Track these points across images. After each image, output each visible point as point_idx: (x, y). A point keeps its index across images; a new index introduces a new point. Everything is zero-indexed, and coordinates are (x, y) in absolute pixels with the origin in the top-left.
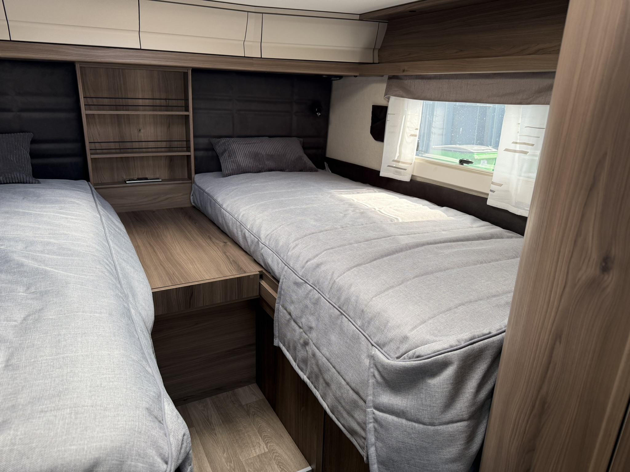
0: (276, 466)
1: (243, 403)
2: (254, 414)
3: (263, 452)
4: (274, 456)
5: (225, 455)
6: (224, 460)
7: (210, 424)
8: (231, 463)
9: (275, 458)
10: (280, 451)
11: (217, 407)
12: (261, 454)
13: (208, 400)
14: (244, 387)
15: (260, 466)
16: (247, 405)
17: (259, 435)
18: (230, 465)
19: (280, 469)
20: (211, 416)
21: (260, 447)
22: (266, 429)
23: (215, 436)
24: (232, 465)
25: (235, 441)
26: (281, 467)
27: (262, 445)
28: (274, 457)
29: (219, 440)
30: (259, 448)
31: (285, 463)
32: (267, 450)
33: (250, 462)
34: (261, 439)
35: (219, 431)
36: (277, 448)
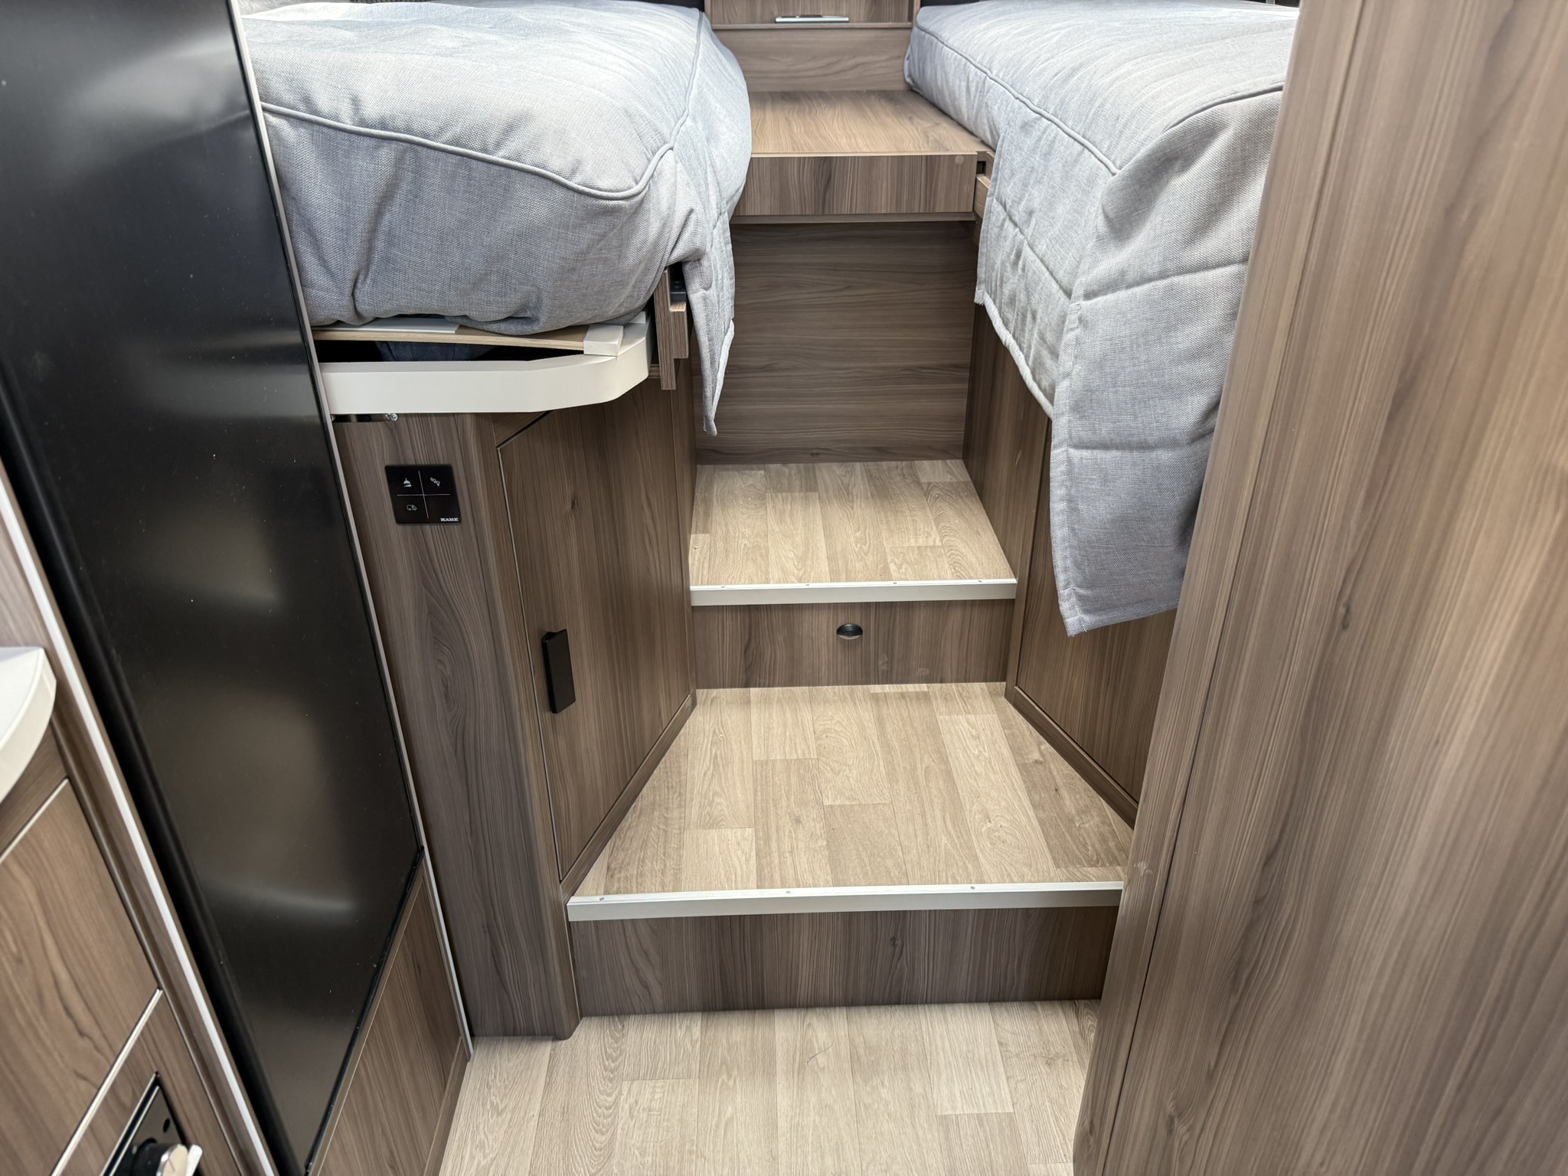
0: (947, 566)
1: (923, 480)
2: (938, 497)
3: (931, 544)
4: (950, 553)
5: (858, 534)
6: (852, 539)
7: (848, 494)
8: (865, 544)
9: (950, 556)
10: (964, 550)
11: (871, 476)
12: (926, 547)
13: (858, 466)
14: (935, 461)
15: (915, 559)
16: (929, 484)
17: (933, 523)
18: (860, 548)
19: (953, 571)
20: (855, 485)
21: (927, 537)
22: (951, 518)
23: (850, 509)
24: (865, 548)
25: (884, 522)
26: (957, 568)
27: (934, 536)
28: (948, 554)
29: (856, 515)
30: (925, 539)
31: (966, 566)
32: (938, 543)
33: (899, 550)
34: (934, 528)
35: (860, 506)
36: (961, 546)
